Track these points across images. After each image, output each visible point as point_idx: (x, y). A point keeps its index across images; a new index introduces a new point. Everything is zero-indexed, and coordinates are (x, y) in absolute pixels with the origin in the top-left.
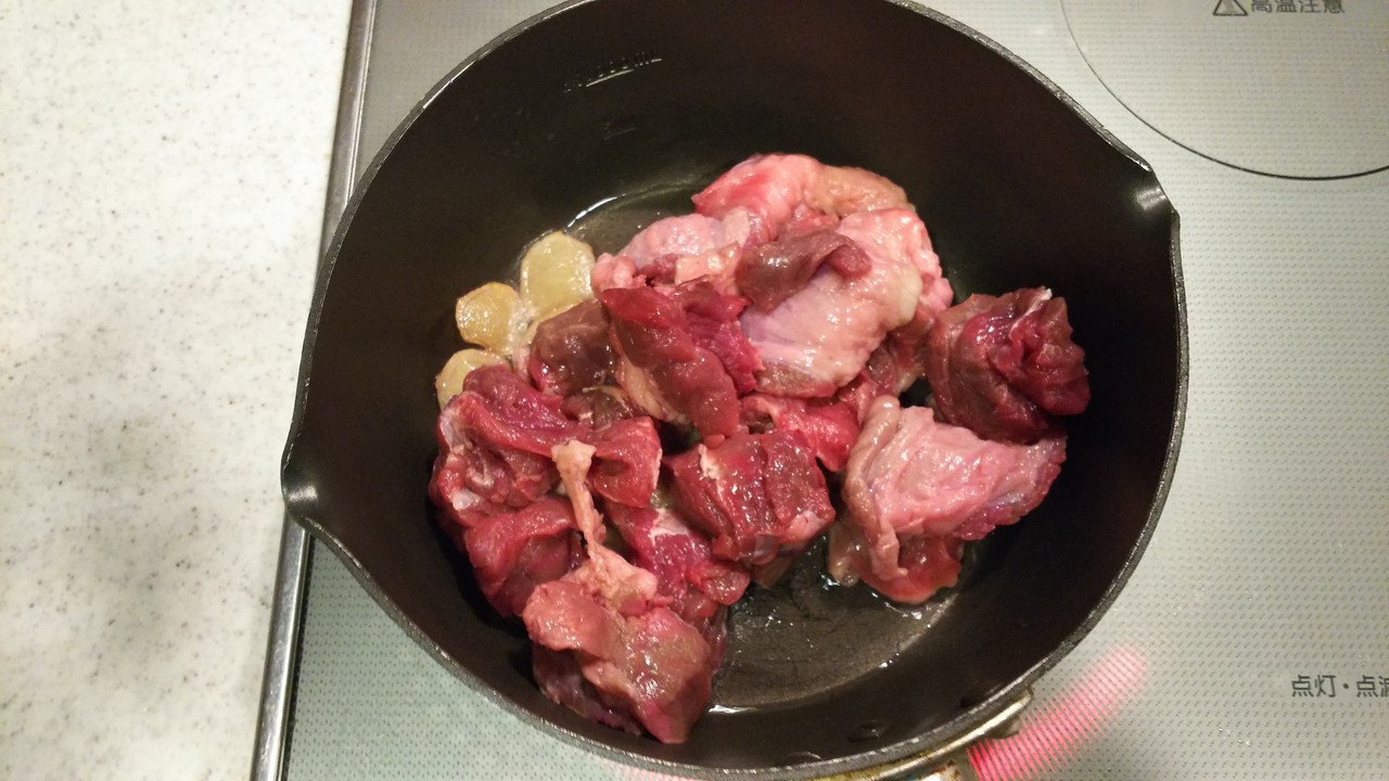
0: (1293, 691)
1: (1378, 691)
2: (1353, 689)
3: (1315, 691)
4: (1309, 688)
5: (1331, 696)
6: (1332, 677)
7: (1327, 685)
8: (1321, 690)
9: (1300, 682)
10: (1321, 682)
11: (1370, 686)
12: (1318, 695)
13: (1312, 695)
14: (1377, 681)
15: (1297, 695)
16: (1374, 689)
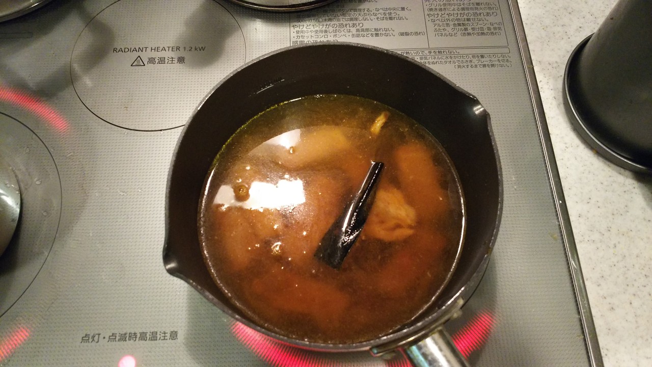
0: (81, 341)
1: (118, 338)
2: (107, 339)
3: (90, 340)
4: (89, 339)
5: (98, 342)
6: (99, 334)
7: (96, 338)
8: (93, 340)
9: (85, 337)
10: (94, 337)
11: (114, 337)
12: (92, 342)
13: (89, 342)
14: (117, 335)
15: (83, 342)
16: (115, 338)
